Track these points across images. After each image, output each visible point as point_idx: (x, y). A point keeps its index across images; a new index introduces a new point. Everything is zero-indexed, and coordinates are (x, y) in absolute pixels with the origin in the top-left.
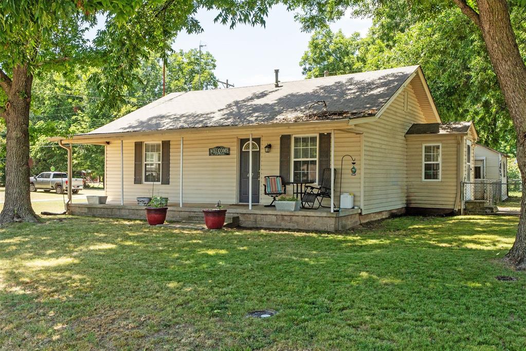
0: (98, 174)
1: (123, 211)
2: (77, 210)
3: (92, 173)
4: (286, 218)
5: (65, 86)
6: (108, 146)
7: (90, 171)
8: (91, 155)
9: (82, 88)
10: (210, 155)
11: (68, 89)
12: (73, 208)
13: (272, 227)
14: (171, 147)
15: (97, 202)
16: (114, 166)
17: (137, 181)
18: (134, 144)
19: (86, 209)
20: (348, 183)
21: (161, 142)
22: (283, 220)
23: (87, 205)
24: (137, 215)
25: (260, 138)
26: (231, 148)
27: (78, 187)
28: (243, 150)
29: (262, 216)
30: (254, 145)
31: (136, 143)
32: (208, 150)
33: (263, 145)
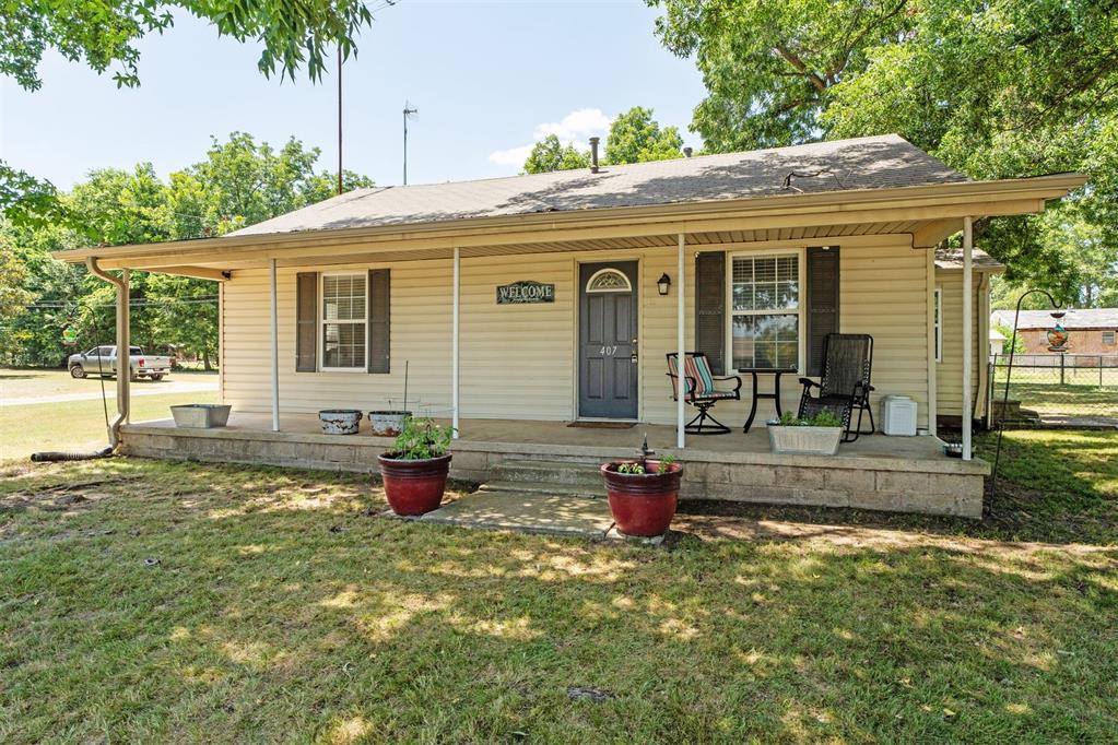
0: (195, 349)
1: (279, 446)
2: (144, 445)
3: (186, 347)
4: (808, 475)
5: (139, 212)
6: (227, 283)
7: (182, 345)
8: (184, 321)
9: (168, 217)
10: (500, 302)
11: (145, 218)
12: (134, 437)
13: (760, 500)
14: (393, 283)
15: (203, 423)
16: (243, 329)
17: (305, 365)
18: (295, 277)
19: (171, 440)
20: (893, 370)
21: (367, 274)
22: (798, 479)
23: (173, 430)
24: (323, 458)
25: (636, 262)
26: (558, 285)
27: (162, 369)
28: (588, 290)
29: (726, 468)
30: (615, 276)
31: (300, 277)
32: (495, 289)
33: (647, 276)
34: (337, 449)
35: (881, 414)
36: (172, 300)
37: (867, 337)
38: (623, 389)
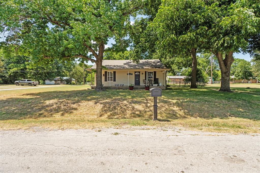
12: (93, 87)
14: (116, 73)
26: (133, 74)
30: (138, 73)
31: (105, 72)
32: (127, 74)
34: (117, 88)
35: (159, 84)
36: (33, 71)
37: (158, 78)
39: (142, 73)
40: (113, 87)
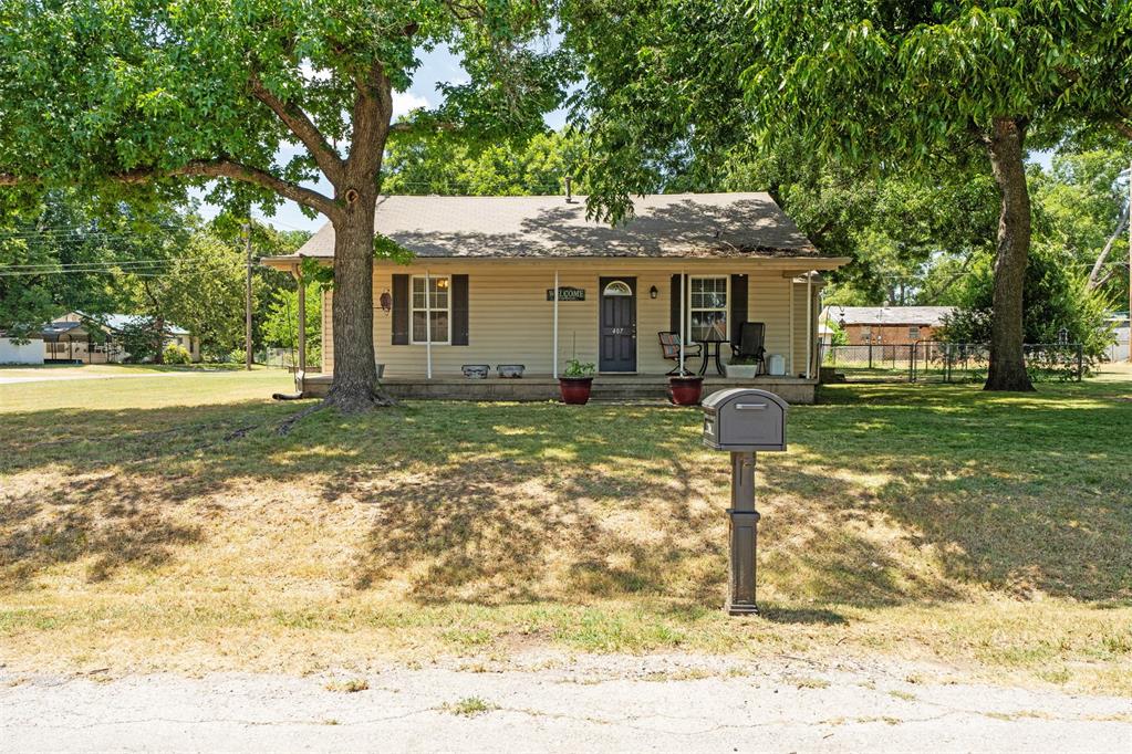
10: (548, 299)
12: (313, 386)
14: (470, 284)
17: (399, 340)
18: (391, 278)
20: (775, 341)
21: (449, 277)
25: (636, 279)
26: (587, 290)
28: (605, 294)
30: (622, 286)
31: (395, 277)
32: (545, 291)
33: (642, 288)
34: (477, 387)
35: (768, 365)
37: (762, 324)
38: (626, 354)
39: (653, 289)
40: (450, 381)
